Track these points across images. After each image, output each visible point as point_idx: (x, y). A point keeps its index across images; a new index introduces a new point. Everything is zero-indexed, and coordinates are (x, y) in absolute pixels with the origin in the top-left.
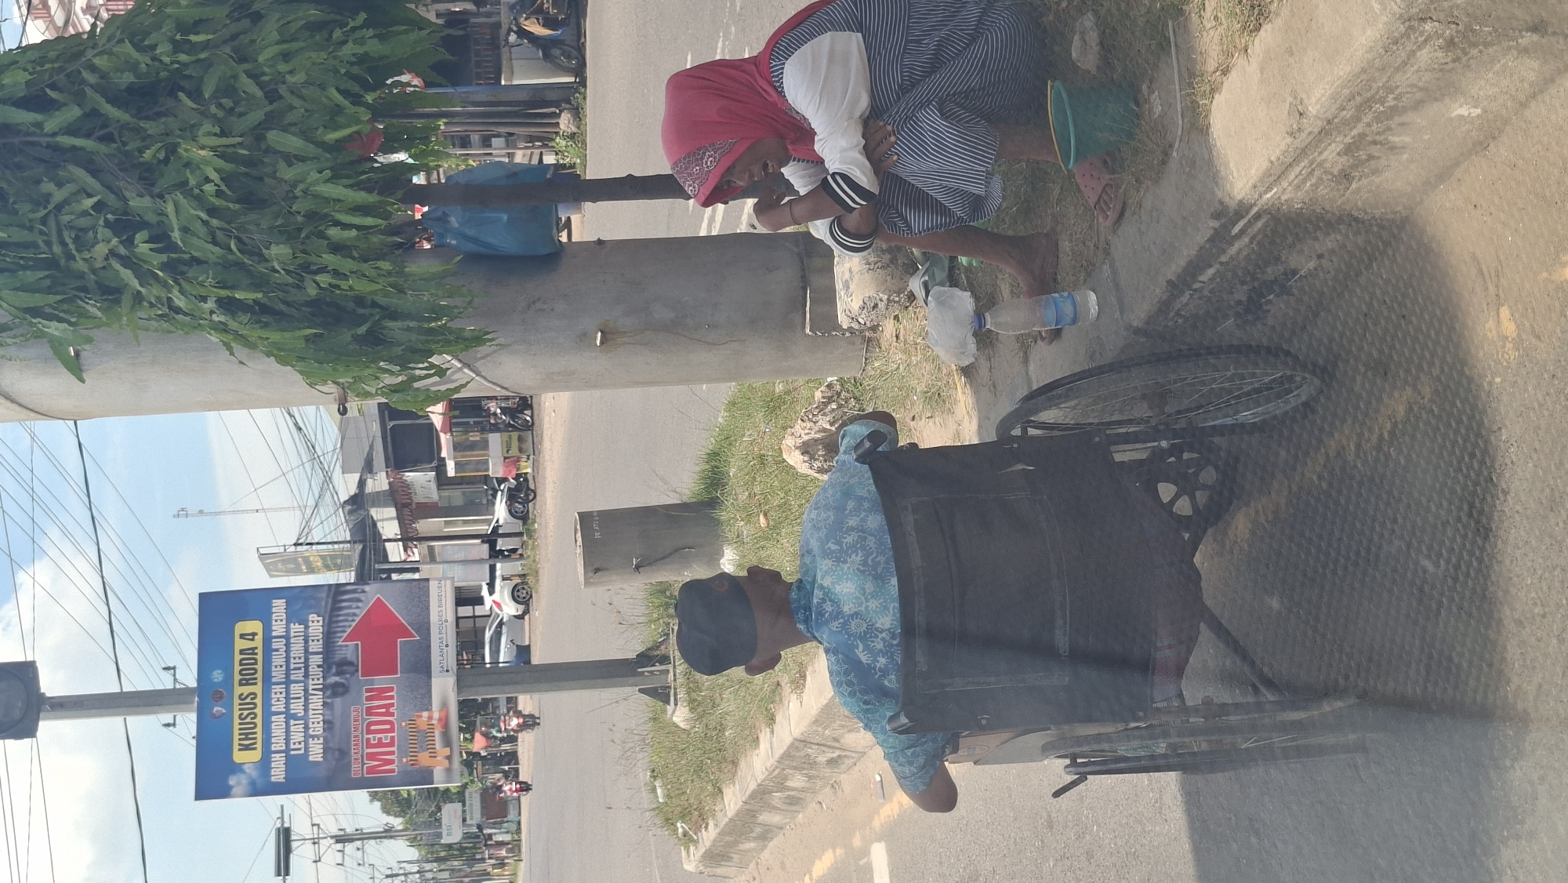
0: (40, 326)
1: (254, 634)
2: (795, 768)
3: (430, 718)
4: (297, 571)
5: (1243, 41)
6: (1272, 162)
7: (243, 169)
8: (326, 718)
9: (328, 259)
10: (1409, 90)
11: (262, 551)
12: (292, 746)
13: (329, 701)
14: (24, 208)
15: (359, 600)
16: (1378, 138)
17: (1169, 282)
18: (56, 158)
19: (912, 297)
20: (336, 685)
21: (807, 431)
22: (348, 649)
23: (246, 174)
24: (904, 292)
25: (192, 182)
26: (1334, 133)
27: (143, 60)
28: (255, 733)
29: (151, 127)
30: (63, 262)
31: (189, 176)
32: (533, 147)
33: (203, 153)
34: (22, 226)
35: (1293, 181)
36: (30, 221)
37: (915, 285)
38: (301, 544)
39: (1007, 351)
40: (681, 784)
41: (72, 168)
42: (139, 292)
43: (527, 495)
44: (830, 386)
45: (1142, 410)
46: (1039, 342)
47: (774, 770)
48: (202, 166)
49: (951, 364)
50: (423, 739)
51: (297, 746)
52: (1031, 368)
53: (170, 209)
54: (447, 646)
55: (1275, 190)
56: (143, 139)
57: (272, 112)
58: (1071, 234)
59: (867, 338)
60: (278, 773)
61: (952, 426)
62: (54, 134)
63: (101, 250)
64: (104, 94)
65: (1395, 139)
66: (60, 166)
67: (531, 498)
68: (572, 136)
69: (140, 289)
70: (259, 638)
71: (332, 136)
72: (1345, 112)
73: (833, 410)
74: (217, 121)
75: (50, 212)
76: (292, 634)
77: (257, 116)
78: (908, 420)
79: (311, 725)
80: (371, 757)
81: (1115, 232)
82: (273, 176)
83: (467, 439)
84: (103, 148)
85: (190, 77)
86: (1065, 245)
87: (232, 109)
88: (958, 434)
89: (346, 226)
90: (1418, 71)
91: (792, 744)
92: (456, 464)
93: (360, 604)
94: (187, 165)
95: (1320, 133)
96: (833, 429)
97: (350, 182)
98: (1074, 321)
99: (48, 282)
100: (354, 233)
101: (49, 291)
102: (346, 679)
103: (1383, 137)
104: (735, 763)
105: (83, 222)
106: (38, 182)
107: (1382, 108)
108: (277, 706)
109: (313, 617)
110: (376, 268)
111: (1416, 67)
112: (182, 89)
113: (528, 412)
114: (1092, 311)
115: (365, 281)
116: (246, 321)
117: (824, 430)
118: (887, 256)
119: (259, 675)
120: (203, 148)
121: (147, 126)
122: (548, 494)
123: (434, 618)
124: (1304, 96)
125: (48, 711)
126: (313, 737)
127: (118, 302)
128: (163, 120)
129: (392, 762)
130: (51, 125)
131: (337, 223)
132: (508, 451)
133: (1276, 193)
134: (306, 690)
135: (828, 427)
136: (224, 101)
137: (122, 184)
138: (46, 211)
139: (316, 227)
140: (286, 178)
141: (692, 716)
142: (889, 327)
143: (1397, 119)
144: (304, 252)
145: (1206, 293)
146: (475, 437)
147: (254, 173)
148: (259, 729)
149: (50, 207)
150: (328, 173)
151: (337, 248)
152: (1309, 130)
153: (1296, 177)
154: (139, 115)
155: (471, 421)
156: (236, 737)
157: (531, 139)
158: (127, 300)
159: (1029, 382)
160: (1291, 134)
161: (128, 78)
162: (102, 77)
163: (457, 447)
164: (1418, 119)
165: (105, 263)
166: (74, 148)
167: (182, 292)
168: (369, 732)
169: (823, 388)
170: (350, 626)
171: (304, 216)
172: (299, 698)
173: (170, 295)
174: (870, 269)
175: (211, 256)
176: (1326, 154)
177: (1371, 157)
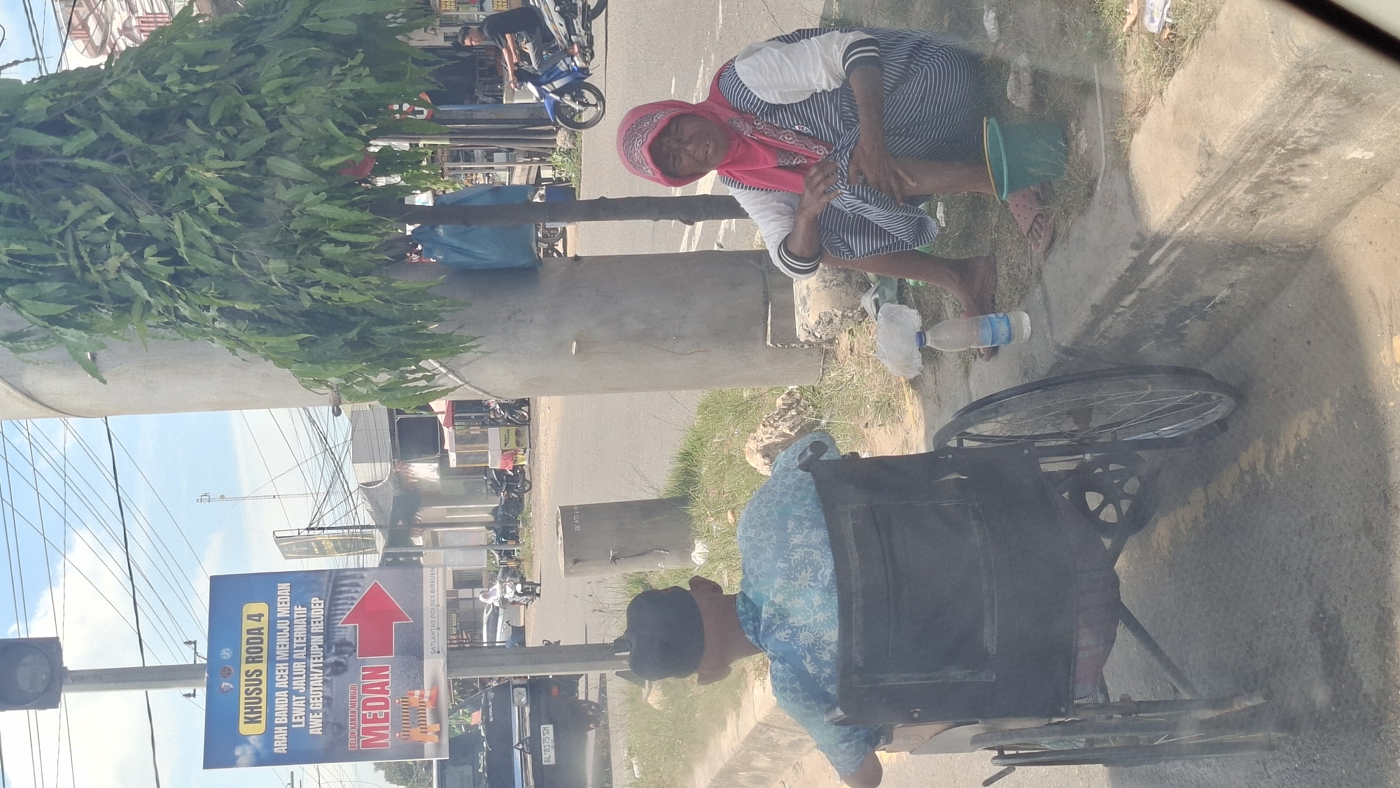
0: (57, 333)
1: (261, 615)
2: (760, 750)
3: (422, 696)
4: (309, 553)
5: (1158, 85)
6: (1184, 198)
7: (244, 190)
8: (326, 694)
9: (323, 273)
10: (1307, 134)
11: (278, 534)
12: (294, 720)
13: (329, 678)
14: (43, 224)
15: (358, 585)
16: (1282, 178)
17: (1094, 307)
18: (73, 178)
19: (864, 313)
20: (337, 664)
21: (768, 436)
22: (347, 630)
23: (247, 195)
24: (857, 308)
25: (198, 202)
26: (1240, 173)
27: (154, 88)
28: (260, 707)
29: (162, 152)
30: (78, 274)
31: (195, 196)
32: (531, 162)
33: (209, 175)
34: (41, 241)
35: (1204, 216)
36: (49, 236)
37: (867, 302)
38: (313, 529)
39: (951, 365)
40: (655, 761)
41: (88, 188)
42: (148, 302)
43: (523, 486)
44: (790, 394)
45: (1069, 426)
46: (978, 358)
47: (740, 751)
48: (207, 188)
49: (900, 375)
50: (412, 715)
51: (298, 720)
52: (972, 384)
53: (177, 226)
54: (438, 629)
55: (1188, 224)
56: (154, 163)
57: (272, 139)
58: (1007, 259)
59: (824, 350)
60: (280, 745)
61: (901, 433)
62: (73, 156)
63: (113, 263)
64: (118, 121)
65: (1296, 179)
66: (77, 185)
67: (527, 488)
68: (568, 152)
69: (149, 298)
70: (265, 619)
71: (327, 164)
72: (1249, 154)
73: (793, 416)
74: (222, 145)
75: (67, 228)
76: (296, 616)
77: (259, 142)
78: (862, 427)
79: (311, 701)
80: (366, 731)
81: (1046, 258)
82: (273, 197)
83: (468, 432)
84: (116, 170)
85: (198, 105)
86: (1003, 270)
87: (235, 136)
88: (906, 442)
89: (338, 243)
90: (1314, 117)
91: (756, 727)
92: (458, 456)
93: (359, 589)
94: (194, 185)
95: (1227, 173)
96: (793, 434)
97: (345, 202)
98: (1010, 339)
99: (65, 292)
100: (347, 248)
101: (64, 301)
102: (345, 658)
103: (1286, 177)
104: (704, 744)
105: (99, 237)
106: (57, 200)
107: (1283, 151)
108: (282, 683)
109: (315, 600)
110: (365, 282)
111: (1312, 113)
112: (190, 117)
113: (525, 408)
114: (1026, 331)
115: (354, 293)
116: (244, 328)
117: (784, 435)
118: (842, 275)
119: (265, 654)
120: (208, 170)
121: (157, 150)
122: (543, 485)
123: (427, 602)
124: (1212, 138)
125: (70, 684)
126: (313, 712)
127: (128, 310)
128: (172, 145)
129: (385, 736)
130: (70, 146)
131: (331, 240)
132: (506, 445)
133: (1188, 227)
134: (307, 669)
135: (788, 432)
136: (228, 128)
137: (133, 202)
138: (62, 228)
139: (311, 244)
140: (284, 199)
141: (665, 698)
142: (844, 340)
143: (1297, 161)
144: (299, 267)
145: (1128, 316)
146: (475, 430)
147: (254, 193)
148: (263, 704)
149: (68, 223)
150: (323, 195)
151: (330, 264)
152: (1218, 169)
153: (1208, 212)
154: (150, 139)
155: (473, 415)
156: (242, 711)
157: (529, 154)
158: (137, 308)
159: (970, 394)
160: (1201, 173)
161: (140, 106)
162: (117, 104)
163: (459, 440)
164: (1317, 162)
165: (117, 276)
166: (90, 169)
167: (187, 302)
168: (365, 708)
169: (784, 396)
170: (349, 610)
171: (300, 234)
172: (302, 675)
173: (176, 305)
174: (825, 287)
175: (214, 269)
176: (1233, 192)
177: (1274, 196)
